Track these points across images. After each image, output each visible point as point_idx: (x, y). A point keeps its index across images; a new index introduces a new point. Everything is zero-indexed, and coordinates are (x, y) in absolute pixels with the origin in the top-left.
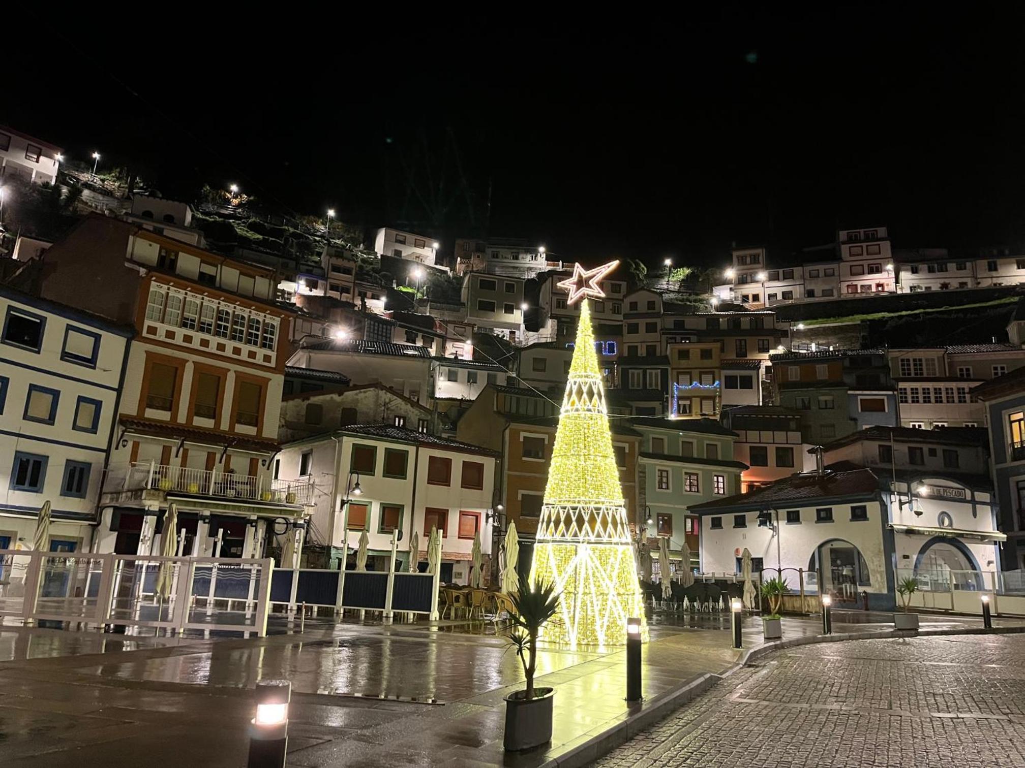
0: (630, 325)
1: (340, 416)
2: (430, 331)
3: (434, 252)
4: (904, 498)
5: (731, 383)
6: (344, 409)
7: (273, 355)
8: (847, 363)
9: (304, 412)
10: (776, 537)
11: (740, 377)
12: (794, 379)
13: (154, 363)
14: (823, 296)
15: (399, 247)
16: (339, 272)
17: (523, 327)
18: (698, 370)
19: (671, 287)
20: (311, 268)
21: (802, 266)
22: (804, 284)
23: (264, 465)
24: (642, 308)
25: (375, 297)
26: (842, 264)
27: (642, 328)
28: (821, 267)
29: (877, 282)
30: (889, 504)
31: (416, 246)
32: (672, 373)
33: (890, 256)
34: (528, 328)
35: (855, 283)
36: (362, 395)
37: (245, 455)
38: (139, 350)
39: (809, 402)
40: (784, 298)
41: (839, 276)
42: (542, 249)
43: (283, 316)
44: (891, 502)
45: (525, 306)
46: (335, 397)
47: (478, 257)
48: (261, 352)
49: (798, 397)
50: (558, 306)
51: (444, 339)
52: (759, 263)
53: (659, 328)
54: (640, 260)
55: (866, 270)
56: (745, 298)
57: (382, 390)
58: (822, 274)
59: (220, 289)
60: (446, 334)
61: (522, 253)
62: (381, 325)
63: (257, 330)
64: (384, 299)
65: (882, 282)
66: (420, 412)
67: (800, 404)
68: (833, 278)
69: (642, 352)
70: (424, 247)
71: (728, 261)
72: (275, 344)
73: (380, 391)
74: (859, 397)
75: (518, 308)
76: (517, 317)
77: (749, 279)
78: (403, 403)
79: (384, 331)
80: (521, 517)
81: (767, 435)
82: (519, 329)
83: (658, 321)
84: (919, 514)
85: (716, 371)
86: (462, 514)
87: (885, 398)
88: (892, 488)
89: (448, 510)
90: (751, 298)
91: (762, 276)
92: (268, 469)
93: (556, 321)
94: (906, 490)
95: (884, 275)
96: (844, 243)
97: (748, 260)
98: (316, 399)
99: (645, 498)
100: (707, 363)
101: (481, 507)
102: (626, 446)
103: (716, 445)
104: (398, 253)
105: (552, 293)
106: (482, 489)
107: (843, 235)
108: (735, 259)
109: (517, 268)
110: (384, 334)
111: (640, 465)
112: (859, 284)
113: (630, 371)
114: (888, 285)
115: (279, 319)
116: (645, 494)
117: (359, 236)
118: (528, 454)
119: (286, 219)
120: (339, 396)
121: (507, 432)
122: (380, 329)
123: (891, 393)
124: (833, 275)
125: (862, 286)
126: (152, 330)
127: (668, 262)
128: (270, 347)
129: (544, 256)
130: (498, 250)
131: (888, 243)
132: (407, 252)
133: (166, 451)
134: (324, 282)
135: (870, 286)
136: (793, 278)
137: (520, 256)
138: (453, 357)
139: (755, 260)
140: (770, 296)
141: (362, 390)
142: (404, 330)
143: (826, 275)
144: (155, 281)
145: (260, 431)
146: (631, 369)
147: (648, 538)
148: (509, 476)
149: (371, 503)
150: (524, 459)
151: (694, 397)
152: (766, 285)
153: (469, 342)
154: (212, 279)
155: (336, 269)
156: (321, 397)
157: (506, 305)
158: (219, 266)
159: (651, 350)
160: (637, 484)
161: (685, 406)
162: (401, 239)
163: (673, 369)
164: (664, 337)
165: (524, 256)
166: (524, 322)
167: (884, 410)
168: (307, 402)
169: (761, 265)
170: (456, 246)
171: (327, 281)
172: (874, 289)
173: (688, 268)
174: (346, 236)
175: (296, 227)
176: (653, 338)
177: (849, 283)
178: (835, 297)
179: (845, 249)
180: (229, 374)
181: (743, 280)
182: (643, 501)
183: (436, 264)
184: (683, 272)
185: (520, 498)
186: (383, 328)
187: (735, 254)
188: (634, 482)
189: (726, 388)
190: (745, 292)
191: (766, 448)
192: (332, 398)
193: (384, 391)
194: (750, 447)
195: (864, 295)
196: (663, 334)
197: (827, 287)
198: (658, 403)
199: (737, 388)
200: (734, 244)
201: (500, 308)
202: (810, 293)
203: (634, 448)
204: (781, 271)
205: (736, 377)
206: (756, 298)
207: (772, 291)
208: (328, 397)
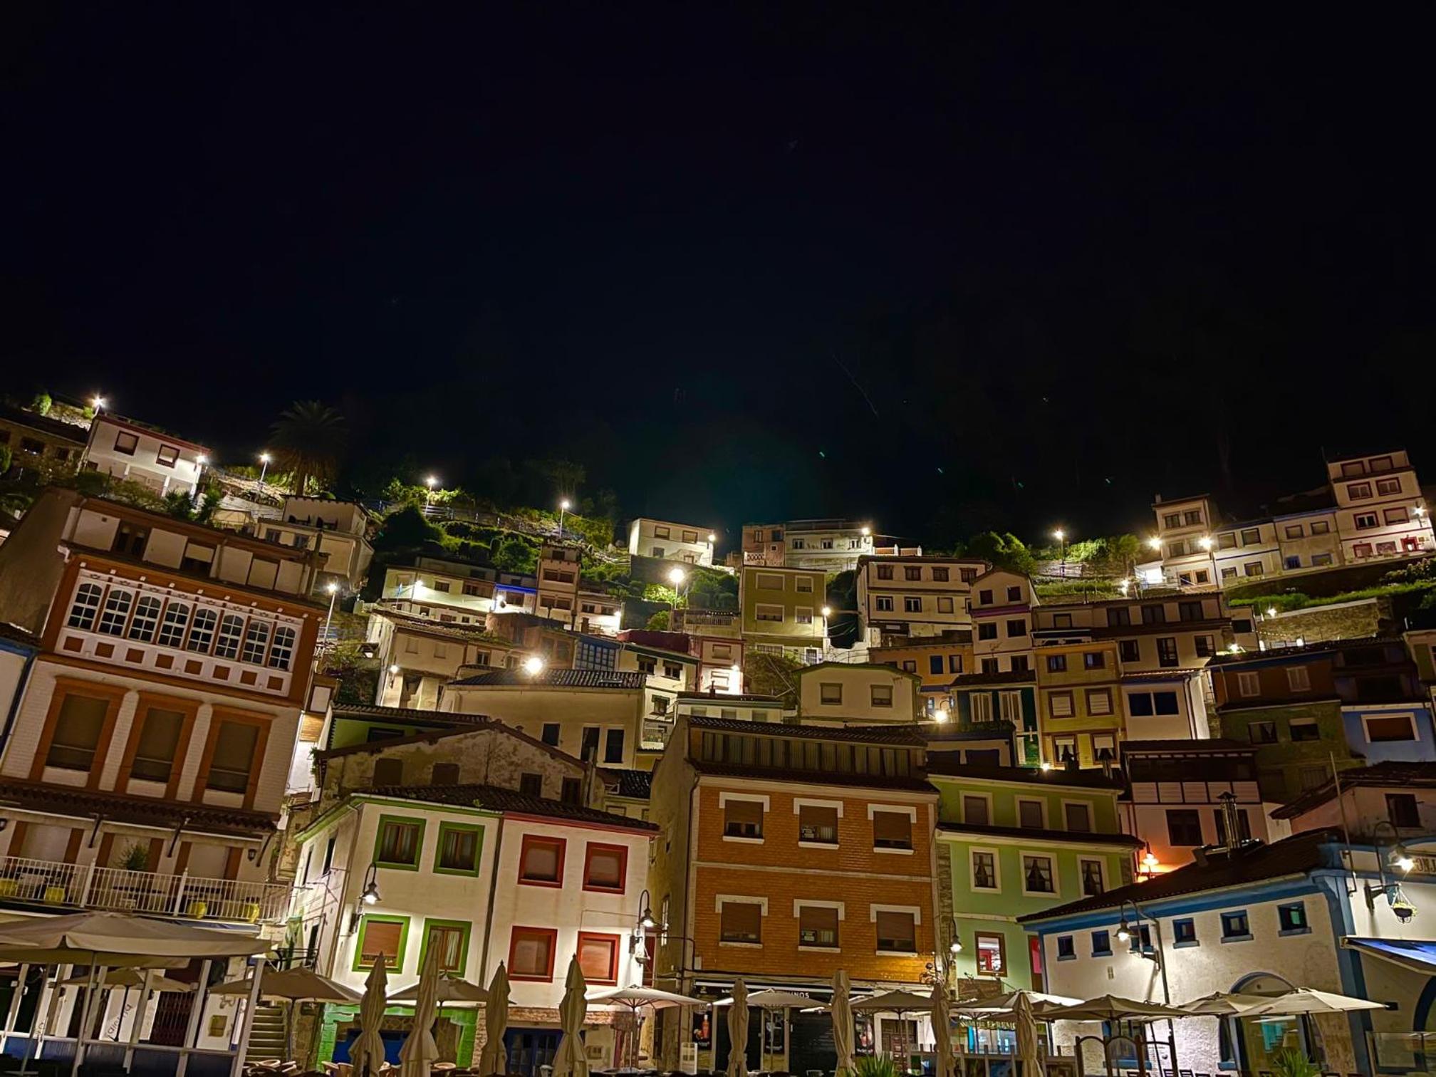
0: (982, 627)
1: (430, 777)
2: (681, 655)
3: (711, 546)
4: (1374, 884)
5: (1140, 706)
6: (437, 767)
7: (286, 676)
8: (1340, 660)
9: (371, 774)
10: (1160, 973)
11: (1155, 694)
12: (1250, 695)
13: (66, 697)
14: (1315, 564)
15: (660, 544)
16: (555, 579)
17: (827, 643)
18: (1083, 688)
19: (1068, 572)
20: (518, 578)
21: (1271, 521)
22: (1279, 550)
23: (251, 859)
24: (1000, 598)
25: (607, 612)
26: (1339, 514)
27: (1002, 630)
28: (1305, 521)
29: (1404, 536)
30: (1343, 898)
31: (684, 540)
32: (1040, 695)
33: (1419, 494)
34: (837, 643)
35: (1365, 541)
36: (470, 742)
37: (216, 842)
38: (45, 674)
39: (1274, 730)
40: (1249, 573)
41: (1337, 531)
42: (866, 531)
43: (305, 616)
44: (1348, 893)
45: (827, 611)
46: (424, 746)
47: (774, 548)
48: (264, 674)
49: (1256, 719)
50: (880, 607)
51: (699, 665)
52: (1199, 522)
53: (1028, 626)
54: (1013, 534)
55: (1381, 519)
56: (1185, 579)
57: (502, 732)
58: (1308, 531)
59: (217, 581)
60: (701, 657)
61: (837, 538)
62: (599, 649)
63: (263, 638)
64: (618, 615)
65: (1411, 535)
66: (567, 767)
67: (1257, 732)
68: (1327, 536)
69: (1005, 667)
70: (696, 542)
71: (1150, 524)
72: (291, 662)
73: (499, 736)
74: (1365, 718)
75: (818, 614)
76: (818, 628)
77: (1187, 549)
78: (538, 752)
79: (605, 656)
80: (721, 944)
81: (1195, 790)
82: (821, 646)
83: (1027, 617)
84: (1403, 914)
85: (1114, 687)
86: (584, 938)
87: (1411, 715)
88: (1346, 862)
89: (555, 931)
90: (1194, 578)
91: (1206, 542)
92: (258, 865)
93: (878, 630)
94: (1375, 867)
95: (1414, 525)
96: (1337, 480)
97: (1182, 520)
98: (389, 752)
99: (951, 906)
100: (1096, 675)
101: (622, 925)
102: (912, 811)
103: (1085, 807)
104: (659, 552)
105: (869, 588)
106: (623, 893)
107: (1334, 468)
108: (1161, 522)
109: (830, 560)
110: (604, 662)
111: (939, 846)
112: (1374, 542)
113: (972, 695)
114: (1422, 539)
115: (301, 621)
116: (951, 898)
117: (607, 534)
118: (733, 830)
119: (501, 518)
120: (431, 744)
121: (697, 792)
122: (599, 655)
123: (1419, 705)
124: (1328, 531)
125: (1379, 545)
126: (74, 644)
127: (1059, 535)
128: (284, 666)
129: (871, 539)
130: (802, 537)
131: (1412, 474)
132: (670, 549)
133: (76, 835)
134: (532, 595)
135: (1393, 543)
136: (1260, 542)
137: (835, 543)
138: (708, 691)
139: (1193, 518)
140: (1225, 573)
141: (468, 734)
142: (635, 654)
143: (1315, 532)
144: (86, 568)
145: (249, 802)
146: (972, 691)
147: (960, 980)
148: (700, 871)
149: (409, 918)
150: (727, 839)
151: (1081, 732)
152: (1216, 556)
153: (736, 668)
154: (205, 566)
155: (550, 576)
156: (402, 748)
157: (799, 611)
158: (219, 546)
159: (1019, 663)
160: (935, 880)
161: (1066, 747)
162: (663, 532)
163: (1040, 688)
164: (1039, 641)
165: (841, 542)
166: (829, 635)
167: (1412, 737)
168: (377, 757)
169: (1204, 526)
170: (744, 537)
171: (536, 593)
172: (1400, 549)
173: (1093, 540)
174: (588, 535)
175: (515, 527)
176: (1021, 644)
177: (1357, 542)
178: (1335, 565)
179: (1340, 490)
180: (201, 709)
181: (1177, 551)
182: (947, 910)
183: (714, 563)
184: (1088, 548)
185: (719, 909)
186: (602, 653)
187: (1160, 512)
188: (930, 876)
189: (1133, 714)
190: (1184, 569)
191: (1195, 812)
192: (418, 748)
193: (506, 734)
194: (1168, 812)
195: (1381, 558)
196: (1036, 636)
197: (1319, 552)
198: (1003, 741)
199: (1150, 713)
200: (1158, 499)
201: (790, 614)
202: (1293, 563)
203: (927, 814)
204: (1238, 532)
205: (1148, 695)
206: (1202, 577)
207: (1226, 565)
208: (412, 747)
